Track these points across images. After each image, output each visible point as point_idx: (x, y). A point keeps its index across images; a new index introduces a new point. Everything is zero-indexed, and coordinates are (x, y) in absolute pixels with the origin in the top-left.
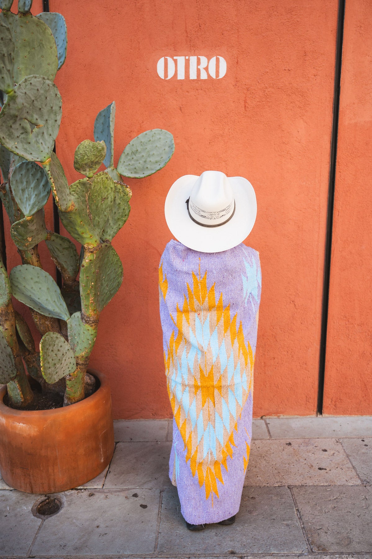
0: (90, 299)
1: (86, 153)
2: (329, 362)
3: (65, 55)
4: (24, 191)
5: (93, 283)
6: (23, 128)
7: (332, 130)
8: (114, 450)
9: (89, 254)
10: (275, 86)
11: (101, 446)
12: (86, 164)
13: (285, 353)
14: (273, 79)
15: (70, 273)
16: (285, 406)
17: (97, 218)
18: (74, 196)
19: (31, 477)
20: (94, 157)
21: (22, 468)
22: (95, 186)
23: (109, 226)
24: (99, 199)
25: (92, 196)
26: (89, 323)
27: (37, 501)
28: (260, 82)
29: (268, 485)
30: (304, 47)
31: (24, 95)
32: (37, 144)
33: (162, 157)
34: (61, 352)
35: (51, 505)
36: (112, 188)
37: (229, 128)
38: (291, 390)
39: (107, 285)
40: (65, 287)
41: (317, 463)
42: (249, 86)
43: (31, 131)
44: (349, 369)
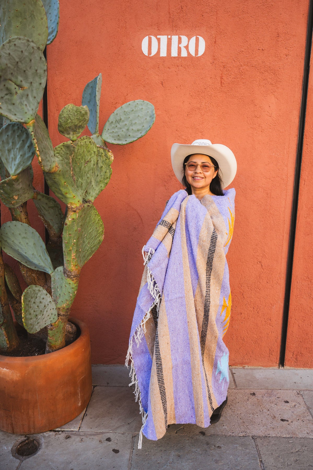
0: (72, 255)
1: (70, 116)
2: (291, 319)
3: (57, 29)
4: (10, 152)
5: (75, 241)
6: (8, 89)
7: (301, 106)
8: (92, 394)
9: (72, 213)
10: (249, 64)
11: (79, 391)
12: (69, 128)
13: (252, 309)
14: (247, 58)
15: (56, 230)
16: (250, 357)
17: (80, 180)
18: (59, 158)
19: (13, 419)
20: (77, 121)
21: (4, 409)
22: (78, 149)
23: (92, 187)
24: (82, 161)
25: (76, 159)
26: (70, 277)
27: (17, 441)
28: (235, 61)
29: (234, 434)
30: (277, 29)
31: (8, 55)
32: (21, 106)
33: (144, 126)
34: (43, 304)
35: (30, 445)
36: (95, 152)
37: (206, 101)
38: (256, 343)
39: (89, 243)
40: (50, 243)
41: (280, 414)
42: (225, 64)
43: (15, 93)
44: (310, 325)
